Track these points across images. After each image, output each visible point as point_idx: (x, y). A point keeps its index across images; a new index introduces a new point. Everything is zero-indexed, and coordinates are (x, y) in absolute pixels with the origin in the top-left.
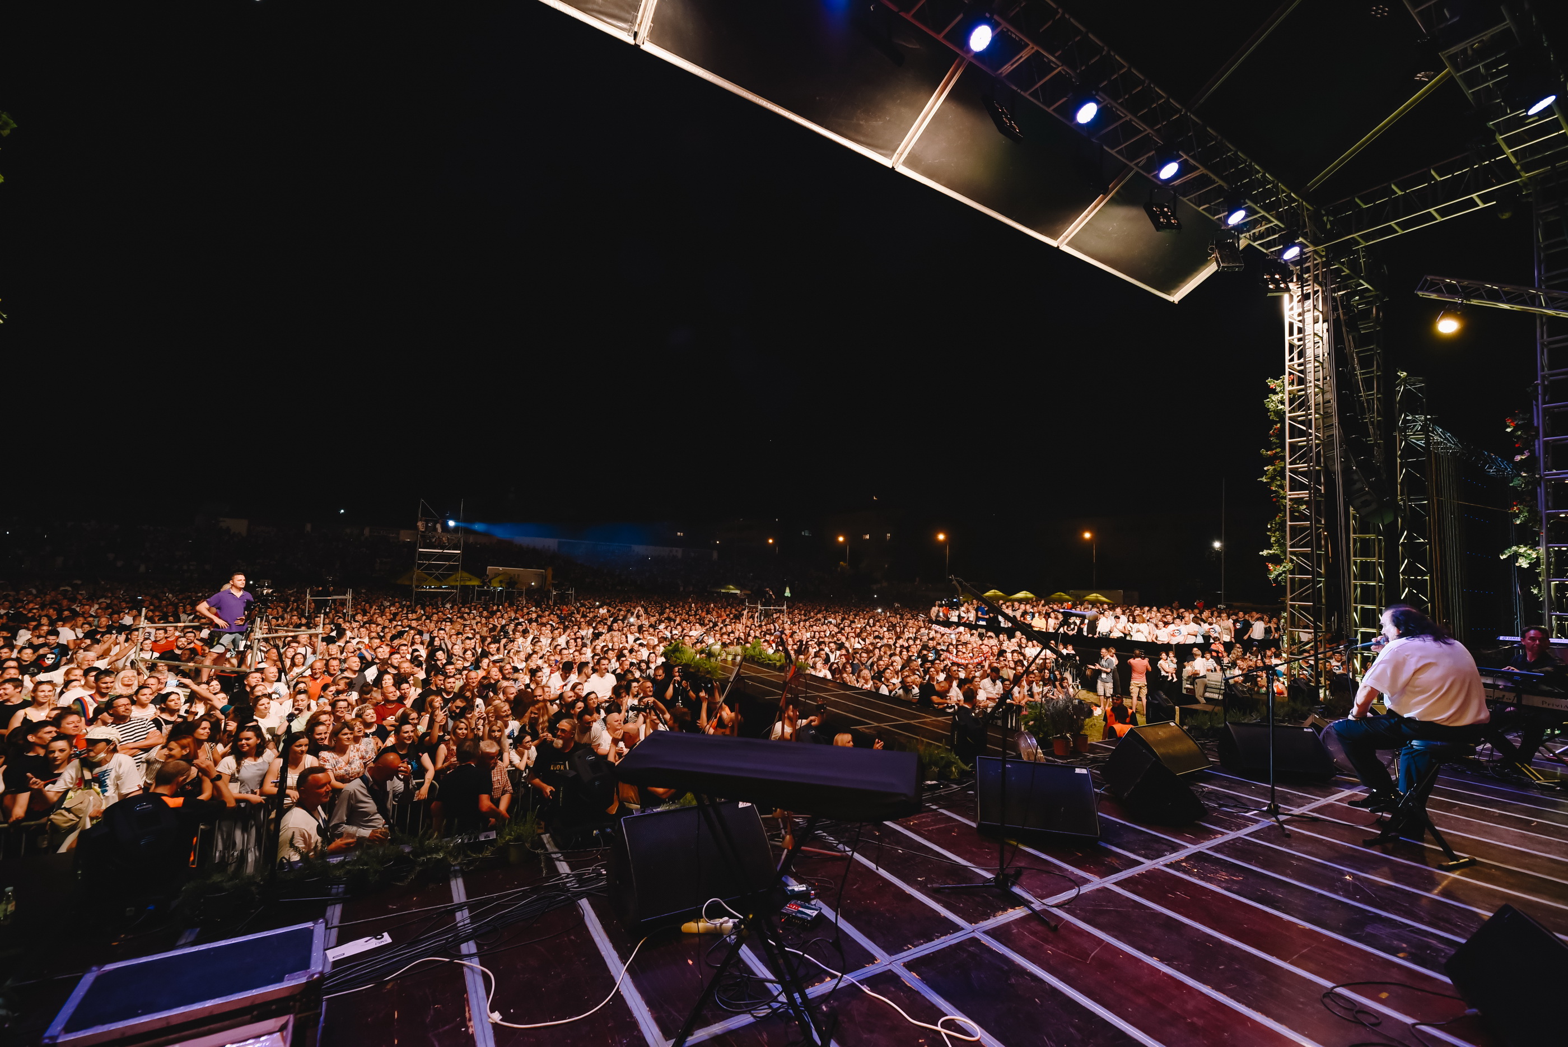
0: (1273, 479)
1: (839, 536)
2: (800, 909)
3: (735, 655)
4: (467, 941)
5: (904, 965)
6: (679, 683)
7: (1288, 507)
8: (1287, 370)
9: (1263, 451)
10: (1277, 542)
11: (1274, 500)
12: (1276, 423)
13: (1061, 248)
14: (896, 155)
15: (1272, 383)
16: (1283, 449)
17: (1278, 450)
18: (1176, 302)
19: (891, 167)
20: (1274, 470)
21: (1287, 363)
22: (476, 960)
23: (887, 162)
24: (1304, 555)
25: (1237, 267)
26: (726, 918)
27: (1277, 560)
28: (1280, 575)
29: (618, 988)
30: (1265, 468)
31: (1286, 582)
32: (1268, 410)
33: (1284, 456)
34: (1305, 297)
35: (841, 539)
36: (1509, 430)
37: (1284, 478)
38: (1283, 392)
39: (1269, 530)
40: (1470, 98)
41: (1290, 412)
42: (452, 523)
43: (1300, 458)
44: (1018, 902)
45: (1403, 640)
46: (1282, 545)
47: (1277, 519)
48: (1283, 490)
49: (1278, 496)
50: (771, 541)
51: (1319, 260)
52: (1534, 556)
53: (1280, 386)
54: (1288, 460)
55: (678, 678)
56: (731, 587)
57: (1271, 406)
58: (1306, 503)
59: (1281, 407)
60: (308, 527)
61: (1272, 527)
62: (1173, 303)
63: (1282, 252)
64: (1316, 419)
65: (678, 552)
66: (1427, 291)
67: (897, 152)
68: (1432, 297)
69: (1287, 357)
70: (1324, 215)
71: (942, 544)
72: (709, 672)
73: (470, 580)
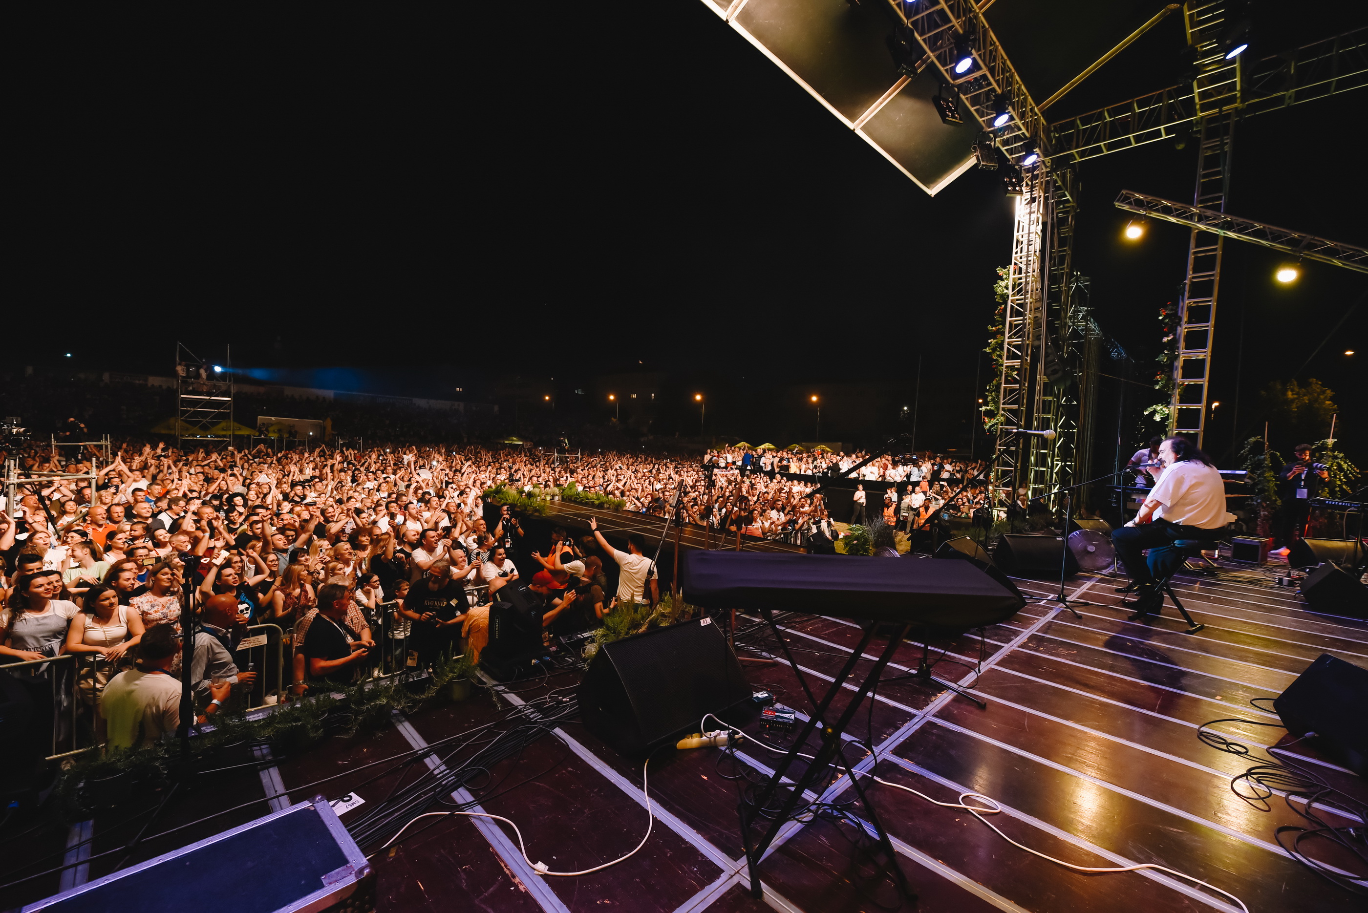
0: (994, 350)
1: (612, 394)
2: (777, 714)
3: (553, 496)
4: (456, 789)
5: (893, 753)
6: (508, 521)
7: (1004, 372)
8: (1013, 261)
9: (989, 327)
10: (993, 400)
11: (994, 366)
12: (1000, 304)
13: (856, 132)
14: (731, 6)
15: (1000, 271)
16: (1004, 324)
17: (1001, 326)
18: (933, 196)
19: (725, 20)
20: (997, 342)
21: (1014, 255)
22: (479, 808)
23: (722, 14)
24: (1010, 411)
25: (992, 166)
26: (718, 731)
27: (991, 414)
28: (993, 426)
29: (653, 815)
30: (989, 341)
31: (996, 432)
32: (996, 293)
33: (1004, 332)
34: (1033, 200)
35: (612, 397)
36: (1160, 318)
37: (1002, 349)
38: (1007, 279)
39: (988, 391)
40: (1189, 37)
41: (1014, 295)
42: (218, 369)
43: (1015, 334)
44: (942, 688)
45: (1181, 463)
46: (996, 402)
47: (994, 382)
48: (1001, 359)
49: (997, 364)
50: (547, 398)
51: (1044, 170)
52: (1167, 412)
53: (1006, 274)
54: (1007, 335)
55: (507, 516)
56: (514, 438)
57: (999, 290)
58: (1017, 369)
59: (1006, 291)
60: (30, 370)
61: (990, 388)
62: (929, 196)
63: (1024, 158)
64: (1031, 303)
65: (460, 406)
66: (1122, 202)
67: (733, 4)
68: (1124, 208)
69: (1014, 250)
70: (1052, 132)
71: (699, 404)
72: (536, 510)
73: (240, 429)
